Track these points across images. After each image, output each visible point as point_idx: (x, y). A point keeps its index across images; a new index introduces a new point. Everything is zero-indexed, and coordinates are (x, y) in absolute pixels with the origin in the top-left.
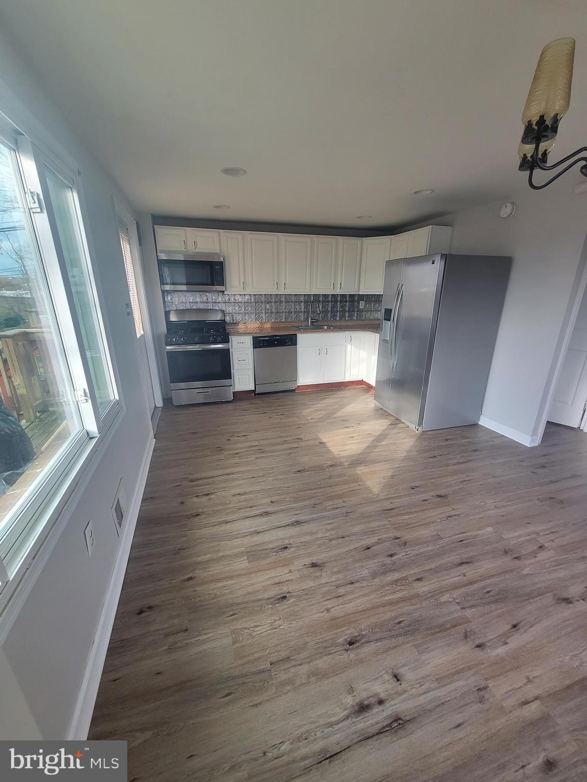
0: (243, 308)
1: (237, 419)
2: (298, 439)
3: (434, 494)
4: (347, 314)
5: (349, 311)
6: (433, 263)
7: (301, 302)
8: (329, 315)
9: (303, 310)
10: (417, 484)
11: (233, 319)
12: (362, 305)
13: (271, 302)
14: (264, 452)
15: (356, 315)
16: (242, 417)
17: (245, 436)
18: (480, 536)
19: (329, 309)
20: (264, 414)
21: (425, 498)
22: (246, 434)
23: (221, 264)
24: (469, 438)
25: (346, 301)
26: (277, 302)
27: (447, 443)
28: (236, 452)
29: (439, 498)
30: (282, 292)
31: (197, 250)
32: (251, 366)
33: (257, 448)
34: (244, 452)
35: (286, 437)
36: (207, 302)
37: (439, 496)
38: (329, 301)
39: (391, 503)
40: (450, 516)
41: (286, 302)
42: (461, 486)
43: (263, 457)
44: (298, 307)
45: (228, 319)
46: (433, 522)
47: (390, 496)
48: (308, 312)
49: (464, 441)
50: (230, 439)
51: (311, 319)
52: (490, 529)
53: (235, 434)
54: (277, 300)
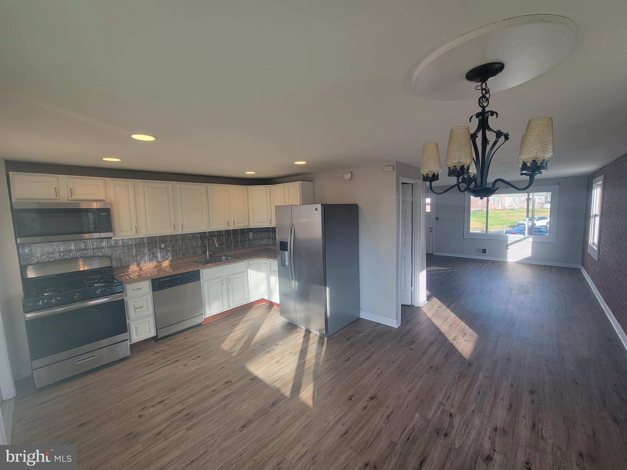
0: (134, 250)
1: (144, 381)
2: (227, 382)
3: (367, 398)
4: (240, 244)
5: (241, 242)
6: (316, 210)
7: (198, 238)
8: (224, 246)
9: (200, 245)
10: (350, 393)
11: (121, 263)
12: (251, 235)
13: (166, 241)
14: (194, 415)
15: (247, 243)
16: (149, 376)
17: (162, 402)
18: (416, 426)
19: (224, 242)
20: (177, 363)
21: (364, 406)
22: (164, 398)
23: (107, 211)
24: (361, 333)
25: (238, 234)
26: (172, 241)
27: (350, 342)
28: (157, 430)
29: (373, 401)
30: (179, 232)
31: (74, 197)
32: (151, 311)
33: (183, 413)
34: (169, 426)
35: (213, 385)
36: (86, 249)
37: (372, 398)
38: (223, 235)
39: (343, 424)
40: (389, 416)
41: (182, 240)
42: (380, 381)
43: (196, 424)
44: (194, 243)
45: (115, 264)
46: (382, 429)
47: (338, 417)
48: (205, 246)
49: (360, 335)
50: (141, 414)
51: (209, 252)
52: (417, 415)
53: (147, 404)
54: (172, 238)
